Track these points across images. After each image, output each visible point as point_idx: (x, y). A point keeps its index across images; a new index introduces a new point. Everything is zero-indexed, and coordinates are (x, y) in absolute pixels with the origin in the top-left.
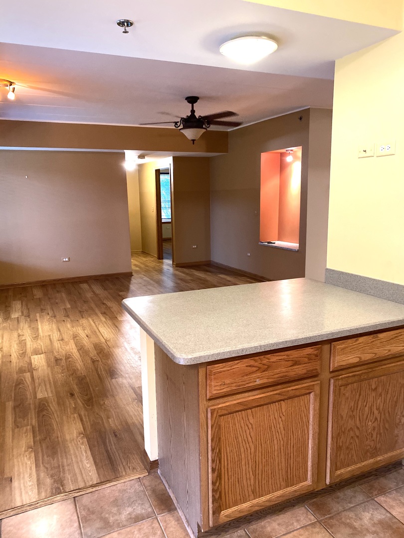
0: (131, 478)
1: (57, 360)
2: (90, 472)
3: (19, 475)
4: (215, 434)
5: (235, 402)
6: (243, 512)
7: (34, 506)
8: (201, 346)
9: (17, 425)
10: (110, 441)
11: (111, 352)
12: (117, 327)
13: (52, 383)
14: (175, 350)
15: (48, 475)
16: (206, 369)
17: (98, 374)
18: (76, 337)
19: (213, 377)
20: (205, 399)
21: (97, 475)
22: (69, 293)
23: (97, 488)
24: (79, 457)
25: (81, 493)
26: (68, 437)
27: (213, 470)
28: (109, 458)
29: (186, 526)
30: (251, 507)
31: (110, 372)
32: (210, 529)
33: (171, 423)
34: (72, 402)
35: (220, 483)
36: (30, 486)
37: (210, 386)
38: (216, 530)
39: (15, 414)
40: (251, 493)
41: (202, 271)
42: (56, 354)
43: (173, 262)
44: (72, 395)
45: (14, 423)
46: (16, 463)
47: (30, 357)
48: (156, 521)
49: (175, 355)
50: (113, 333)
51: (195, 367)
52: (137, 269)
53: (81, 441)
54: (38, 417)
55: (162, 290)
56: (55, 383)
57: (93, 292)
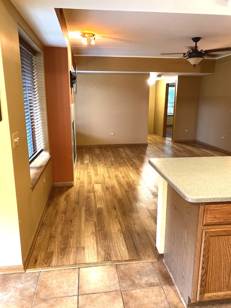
0: (148, 261)
1: (107, 188)
2: (125, 253)
3: (88, 247)
4: (207, 247)
5: (221, 230)
6: (219, 297)
7: (95, 264)
8: (202, 192)
9: (87, 220)
10: (135, 237)
11: (135, 187)
12: (139, 174)
13: (105, 200)
14: (185, 193)
15: (102, 250)
16: (205, 207)
17: (129, 199)
18: (117, 177)
19: (208, 212)
20: (202, 225)
21: (128, 255)
22: (113, 153)
23: (128, 263)
24: (118, 243)
25: (120, 263)
26: (113, 231)
27: (203, 268)
28: (135, 247)
29: (180, 296)
30: (225, 295)
31: (135, 199)
32: (197, 302)
33: (175, 234)
34: (115, 212)
35: (206, 277)
36: (93, 254)
37: (206, 217)
38: (199, 303)
39: (86, 214)
40: (225, 287)
41: (191, 146)
42: (107, 185)
43: (172, 139)
44: (115, 208)
45: (86, 218)
46: (86, 240)
47: (93, 185)
48: (162, 289)
49: (186, 195)
50: (137, 177)
51: (198, 205)
52: (150, 142)
53: (120, 235)
54: (97, 217)
55: (165, 155)
56: (106, 200)
57: (126, 153)
